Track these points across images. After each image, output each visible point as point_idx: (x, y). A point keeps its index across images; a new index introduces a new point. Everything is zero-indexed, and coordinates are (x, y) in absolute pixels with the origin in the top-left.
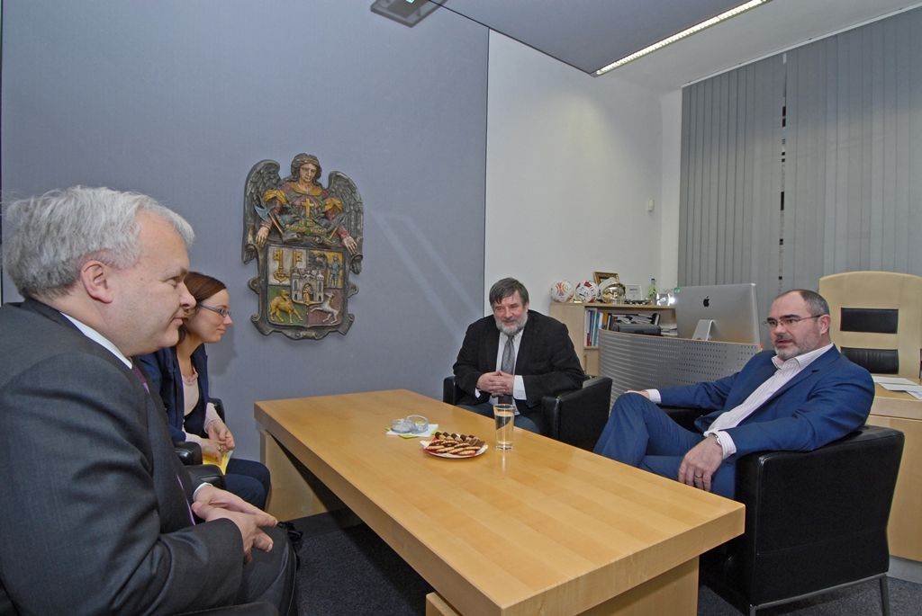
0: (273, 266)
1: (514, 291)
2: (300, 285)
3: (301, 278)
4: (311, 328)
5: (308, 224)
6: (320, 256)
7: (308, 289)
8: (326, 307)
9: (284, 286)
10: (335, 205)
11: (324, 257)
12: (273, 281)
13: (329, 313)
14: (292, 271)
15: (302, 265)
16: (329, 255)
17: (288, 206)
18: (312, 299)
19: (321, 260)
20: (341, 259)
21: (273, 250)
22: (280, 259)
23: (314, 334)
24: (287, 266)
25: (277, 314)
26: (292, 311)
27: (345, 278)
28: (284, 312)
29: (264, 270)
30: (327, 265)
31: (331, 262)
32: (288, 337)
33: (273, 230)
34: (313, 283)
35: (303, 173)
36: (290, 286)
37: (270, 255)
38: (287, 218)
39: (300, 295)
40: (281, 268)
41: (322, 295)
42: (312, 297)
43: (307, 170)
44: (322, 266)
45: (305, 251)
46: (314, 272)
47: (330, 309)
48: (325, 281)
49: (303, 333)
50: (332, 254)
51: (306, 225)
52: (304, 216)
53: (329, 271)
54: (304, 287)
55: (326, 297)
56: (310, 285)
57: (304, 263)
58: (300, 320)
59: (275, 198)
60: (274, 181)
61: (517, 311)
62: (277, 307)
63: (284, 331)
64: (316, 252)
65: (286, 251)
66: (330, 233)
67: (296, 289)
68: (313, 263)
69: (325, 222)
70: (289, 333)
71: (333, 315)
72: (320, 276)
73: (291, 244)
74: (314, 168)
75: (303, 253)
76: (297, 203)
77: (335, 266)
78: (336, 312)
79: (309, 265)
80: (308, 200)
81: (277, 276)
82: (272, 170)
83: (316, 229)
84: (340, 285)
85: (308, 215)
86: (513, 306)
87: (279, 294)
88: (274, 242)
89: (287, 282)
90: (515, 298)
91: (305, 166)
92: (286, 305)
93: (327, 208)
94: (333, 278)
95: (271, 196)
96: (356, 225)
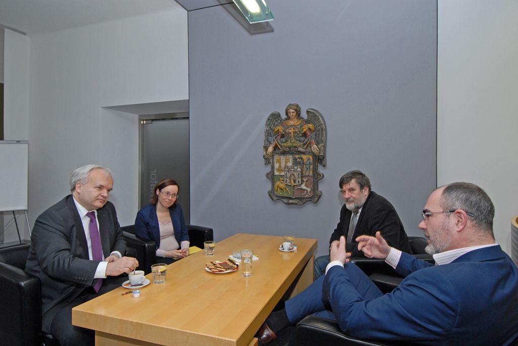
0: (277, 166)
1: (351, 179)
2: (289, 175)
3: (288, 171)
4: (296, 198)
5: (292, 141)
6: (299, 158)
7: (293, 177)
8: (303, 187)
9: (281, 176)
10: (309, 128)
11: (301, 158)
12: (276, 173)
13: (305, 190)
14: (285, 168)
15: (290, 164)
16: (304, 157)
17: (283, 133)
18: (295, 183)
19: (300, 160)
20: (311, 158)
21: (276, 157)
22: (279, 161)
23: (296, 202)
24: (283, 165)
25: (279, 190)
26: (286, 189)
27: (315, 170)
28: (281, 189)
29: (273, 168)
30: (303, 163)
31: (305, 161)
32: (285, 203)
33: (276, 148)
34: (295, 174)
35: (289, 115)
36: (284, 176)
37: (275, 161)
38: (283, 140)
39: (288, 180)
40: (280, 166)
41: (300, 180)
42: (295, 181)
43: (290, 112)
44: (300, 164)
45: (291, 156)
46: (296, 167)
47: (305, 188)
48: (302, 172)
49: (291, 201)
50: (306, 156)
51: (291, 142)
52: (291, 137)
53: (305, 166)
54: (291, 176)
55: (302, 181)
56: (294, 175)
57: (291, 163)
58: (290, 194)
59: (278, 130)
60: (279, 121)
61: (355, 194)
62: (278, 187)
63: (283, 200)
64: (297, 156)
65: (282, 157)
66: (305, 144)
67: (286, 177)
68: (296, 162)
69: (302, 139)
70: (285, 201)
71: (307, 191)
72: (299, 169)
73: (284, 153)
74: (293, 111)
75: (290, 158)
76: (287, 131)
77: (308, 163)
78: (309, 190)
79: (293, 164)
80: (292, 128)
81: (279, 170)
82: (276, 117)
83: (298, 144)
84: (311, 174)
85: (292, 137)
86: (351, 190)
87: (279, 180)
88: (276, 153)
89: (283, 174)
90: (353, 183)
91: (289, 111)
92: (282, 186)
93: (305, 130)
94: (307, 170)
95: (277, 130)
96: (322, 137)
